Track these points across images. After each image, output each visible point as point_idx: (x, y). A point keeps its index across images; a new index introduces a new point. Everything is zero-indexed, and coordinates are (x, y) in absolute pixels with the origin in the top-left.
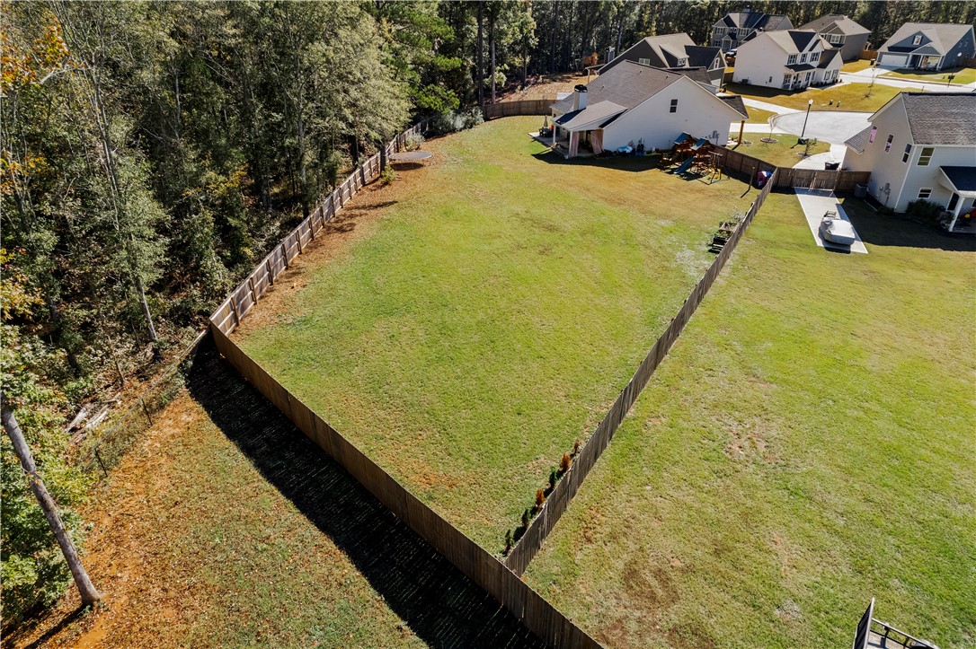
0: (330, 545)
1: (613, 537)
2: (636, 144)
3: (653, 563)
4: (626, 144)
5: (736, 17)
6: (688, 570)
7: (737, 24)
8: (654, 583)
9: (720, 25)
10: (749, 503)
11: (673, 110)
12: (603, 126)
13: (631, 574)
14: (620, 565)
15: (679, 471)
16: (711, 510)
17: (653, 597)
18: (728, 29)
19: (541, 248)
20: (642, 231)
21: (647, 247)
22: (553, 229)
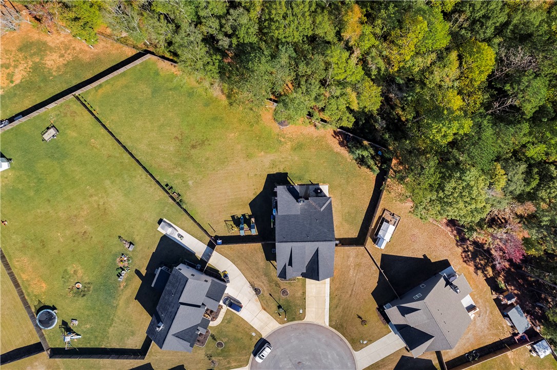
6: (74, 120)
10: (82, 135)
16: (83, 129)
19: (180, 138)
20: (186, 173)
21: (174, 168)
22: (193, 147)
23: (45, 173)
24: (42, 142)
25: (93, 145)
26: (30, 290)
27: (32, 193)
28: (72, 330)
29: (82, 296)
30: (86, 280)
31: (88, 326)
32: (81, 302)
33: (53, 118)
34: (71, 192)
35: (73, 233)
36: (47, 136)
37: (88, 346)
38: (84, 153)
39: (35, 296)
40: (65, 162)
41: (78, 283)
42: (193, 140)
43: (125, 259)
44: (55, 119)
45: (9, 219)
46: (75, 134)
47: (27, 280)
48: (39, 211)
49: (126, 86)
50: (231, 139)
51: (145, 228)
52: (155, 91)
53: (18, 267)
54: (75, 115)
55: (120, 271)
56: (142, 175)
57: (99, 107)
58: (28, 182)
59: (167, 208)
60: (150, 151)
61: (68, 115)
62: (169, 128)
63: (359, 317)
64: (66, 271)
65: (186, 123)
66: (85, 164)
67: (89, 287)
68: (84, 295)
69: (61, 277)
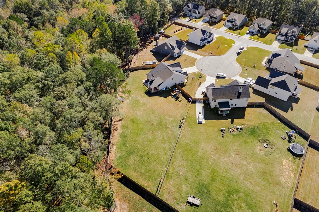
0: (138, 195)
1: (167, 189)
2: (166, 87)
3: (171, 191)
4: (164, 88)
5: (190, 5)
6: (174, 191)
7: (191, 7)
8: (171, 193)
9: (186, 7)
10: (181, 181)
11: (173, 79)
12: (159, 86)
13: (169, 193)
14: (168, 192)
15: (173, 178)
16: (177, 183)
17: (171, 195)
18: (188, 9)
19: (152, 131)
20: (168, 123)
21: (169, 128)
22: (153, 124)
23: (222, 192)
24: (203, 204)
25: (183, 172)
26: (295, 167)
27: (241, 194)
28: (288, 136)
29: (268, 140)
30: (259, 143)
31: (278, 131)
32: (271, 139)
33: (181, 206)
34: (221, 171)
35: (242, 160)
36: (197, 202)
37: (286, 127)
38: (192, 175)
39: (294, 163)
40: (205, 183)
41: (265, 147)
42: (149, 126)
43: (231, 130)
44: (181, 204)
45: (271, 202)
46: (184, 186)
47: (292, 172)
48: (248, 185)
49: (135, 170)
50: (140, 112)
51: (208, 128)
52: (130, 153)
53: (291, 181)
54: (170, 193)
55: (239, 130)
56: (183, 140)
57: (157, 179)
58: (236, 200)
59: (191, 123)
60: (167, 142)
61: (173, 197)
62: (149, 138)
63: (185, 61)
64: (266, 155)
65: (142, 132)
66: (198, 171)
67: (261, 140)
68: (267, 140)
69: (271, 156)
